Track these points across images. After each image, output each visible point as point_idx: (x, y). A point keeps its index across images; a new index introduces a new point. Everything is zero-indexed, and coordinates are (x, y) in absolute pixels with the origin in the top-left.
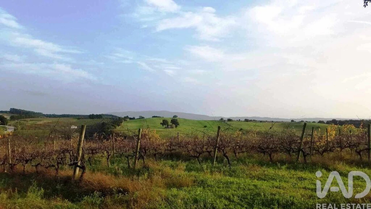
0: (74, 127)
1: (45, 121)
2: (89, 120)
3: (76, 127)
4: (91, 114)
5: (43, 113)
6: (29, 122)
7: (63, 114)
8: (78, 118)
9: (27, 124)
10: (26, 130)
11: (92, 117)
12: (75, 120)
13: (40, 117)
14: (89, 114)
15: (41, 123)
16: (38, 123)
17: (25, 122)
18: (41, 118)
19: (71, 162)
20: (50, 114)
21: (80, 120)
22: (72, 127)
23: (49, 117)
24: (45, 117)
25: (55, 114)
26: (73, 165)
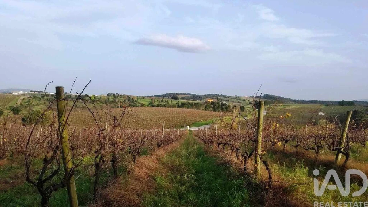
0: (321, 113)
1: (293, 107)
2: (339, 107)
3: (323, 114)
4: (342, 100)
5: (292, 99)
6: (280, 107)
7: (310, 100)
8: (326, 104)
9: (277, 109)
10: (276, 114)
11: (342, 103)
12: (323, 107)
13: (288, 103)
14: (338, 101)
15: (290, 108)
16: (287, 108)
17: (276, 107)
18: (290, 103)
19: (333, 147)
20: (298, 100)
21: (329, 106)
22: (319, 114)
23: (297, 103)
24: (293, 103)
25: (303, 100)
26: (335, 150)
